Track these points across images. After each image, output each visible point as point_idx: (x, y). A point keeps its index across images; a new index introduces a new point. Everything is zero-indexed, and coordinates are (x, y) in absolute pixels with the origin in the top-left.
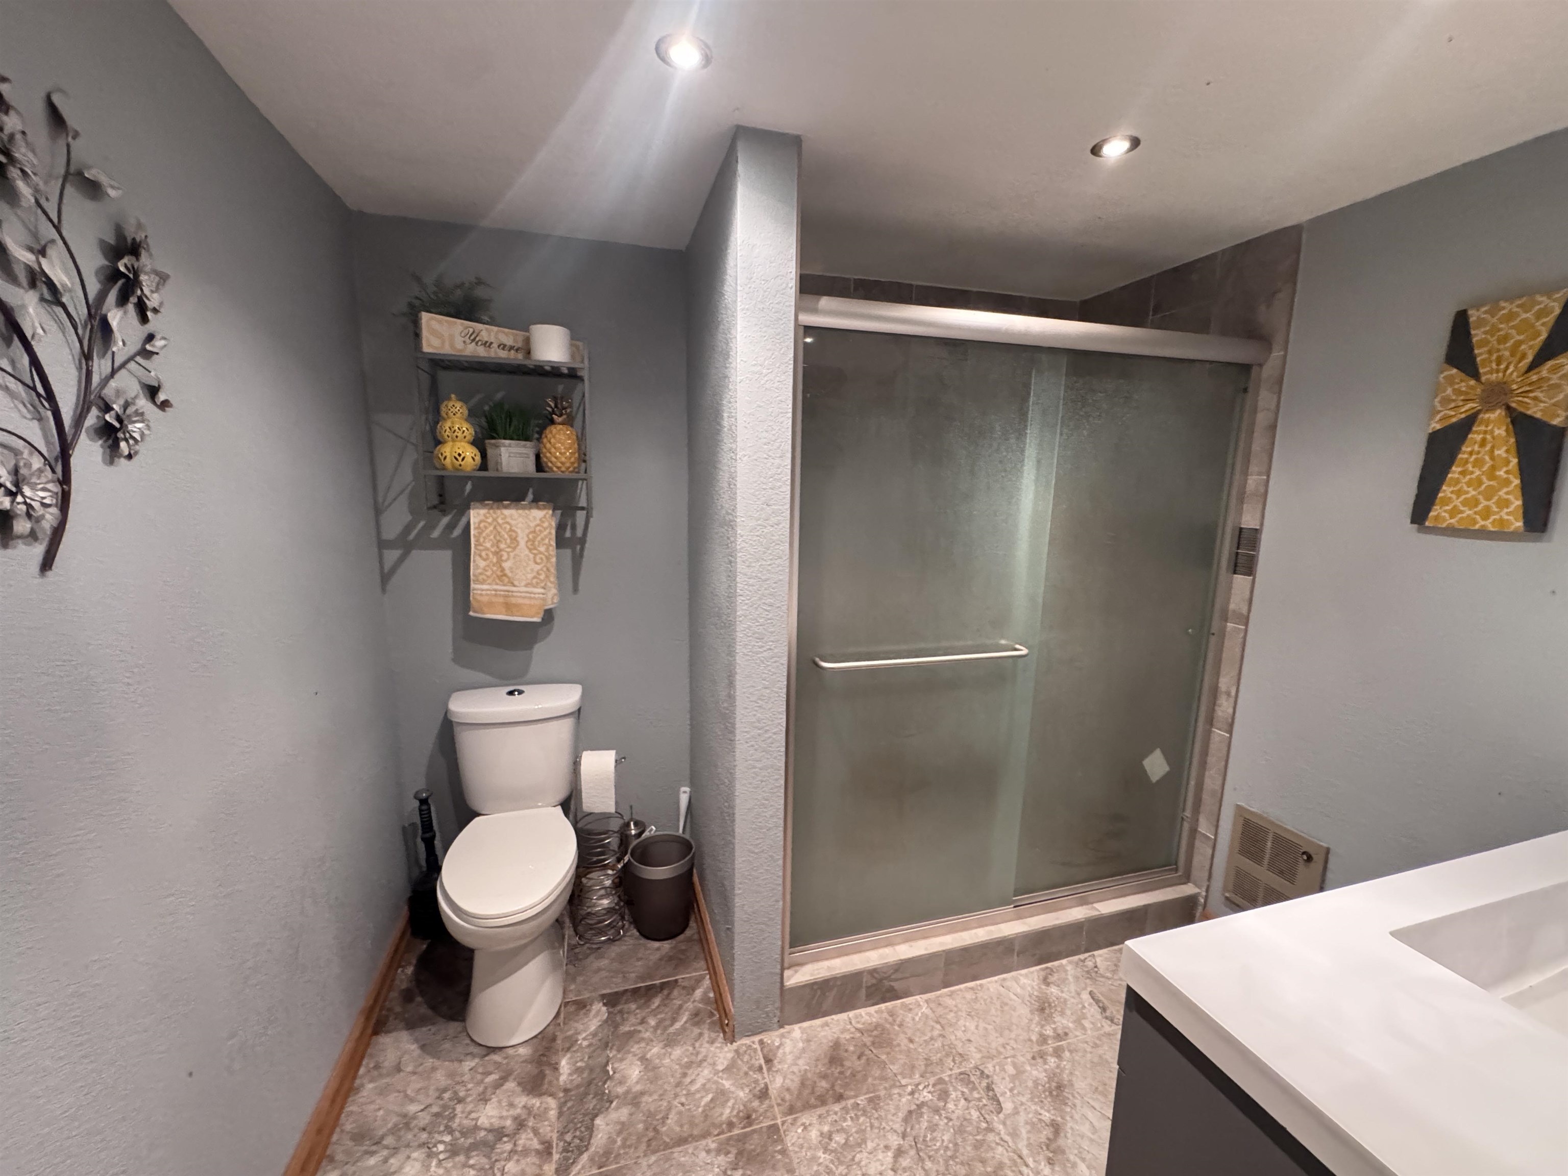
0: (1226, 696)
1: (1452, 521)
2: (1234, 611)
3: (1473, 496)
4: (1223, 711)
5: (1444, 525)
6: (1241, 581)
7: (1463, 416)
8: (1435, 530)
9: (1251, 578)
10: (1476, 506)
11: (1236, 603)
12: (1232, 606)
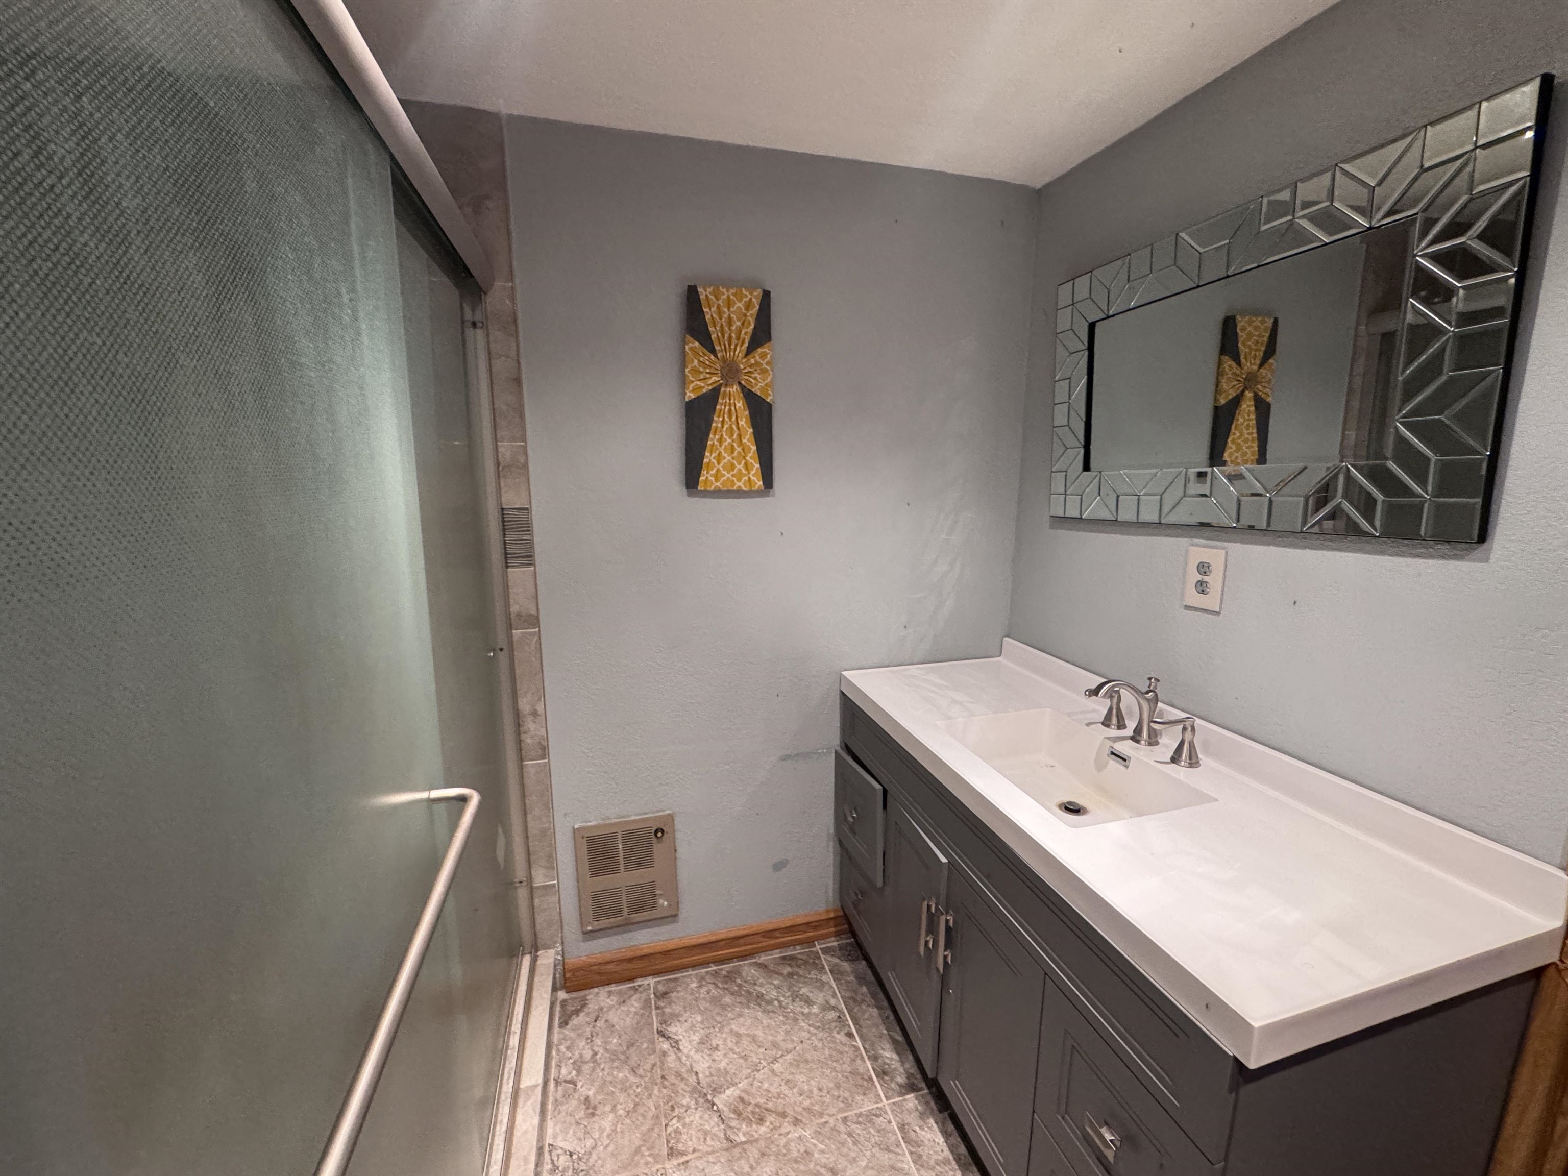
0: (532, 717)
1: (718, 484)
2: (519, 615)
3: (729, 461)
4: (532, 737)
5: (712, 488)
6: (516, 574)
7: (710, 388)
8: (707, 494)
9: (532, 569)
10: (733, 470)
11: (519, 603)
12: (514, 609)
